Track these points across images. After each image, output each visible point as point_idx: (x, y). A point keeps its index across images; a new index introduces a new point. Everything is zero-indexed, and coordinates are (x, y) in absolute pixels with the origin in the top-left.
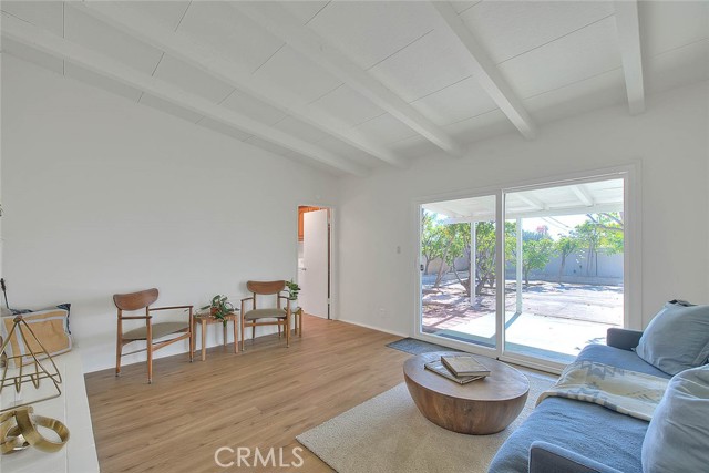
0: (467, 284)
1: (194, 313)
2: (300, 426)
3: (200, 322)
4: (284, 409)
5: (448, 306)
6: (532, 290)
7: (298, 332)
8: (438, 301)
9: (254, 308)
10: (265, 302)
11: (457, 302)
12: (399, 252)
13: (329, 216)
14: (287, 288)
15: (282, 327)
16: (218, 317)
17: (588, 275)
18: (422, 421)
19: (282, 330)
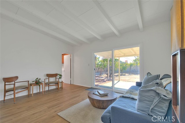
0: (107, 74)
1: (30, 83)
2: (59, 111)
3: (32, 85)
4: (55, 107)
5: (102, 80)
6: (123, 75)
7: (62, 88)
8: (100, 79)
9: (49, 81)
10: (52, 79)
11: (105, 79)
12: (89, 65)
13: (71, 57)
14: (58, 76)
15: (57, 86)
16: (37, 84)
17: (136, 72)
18: (92, 107)
19: (57, 87)
